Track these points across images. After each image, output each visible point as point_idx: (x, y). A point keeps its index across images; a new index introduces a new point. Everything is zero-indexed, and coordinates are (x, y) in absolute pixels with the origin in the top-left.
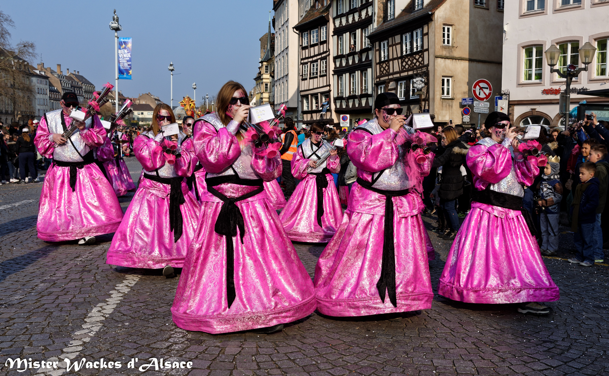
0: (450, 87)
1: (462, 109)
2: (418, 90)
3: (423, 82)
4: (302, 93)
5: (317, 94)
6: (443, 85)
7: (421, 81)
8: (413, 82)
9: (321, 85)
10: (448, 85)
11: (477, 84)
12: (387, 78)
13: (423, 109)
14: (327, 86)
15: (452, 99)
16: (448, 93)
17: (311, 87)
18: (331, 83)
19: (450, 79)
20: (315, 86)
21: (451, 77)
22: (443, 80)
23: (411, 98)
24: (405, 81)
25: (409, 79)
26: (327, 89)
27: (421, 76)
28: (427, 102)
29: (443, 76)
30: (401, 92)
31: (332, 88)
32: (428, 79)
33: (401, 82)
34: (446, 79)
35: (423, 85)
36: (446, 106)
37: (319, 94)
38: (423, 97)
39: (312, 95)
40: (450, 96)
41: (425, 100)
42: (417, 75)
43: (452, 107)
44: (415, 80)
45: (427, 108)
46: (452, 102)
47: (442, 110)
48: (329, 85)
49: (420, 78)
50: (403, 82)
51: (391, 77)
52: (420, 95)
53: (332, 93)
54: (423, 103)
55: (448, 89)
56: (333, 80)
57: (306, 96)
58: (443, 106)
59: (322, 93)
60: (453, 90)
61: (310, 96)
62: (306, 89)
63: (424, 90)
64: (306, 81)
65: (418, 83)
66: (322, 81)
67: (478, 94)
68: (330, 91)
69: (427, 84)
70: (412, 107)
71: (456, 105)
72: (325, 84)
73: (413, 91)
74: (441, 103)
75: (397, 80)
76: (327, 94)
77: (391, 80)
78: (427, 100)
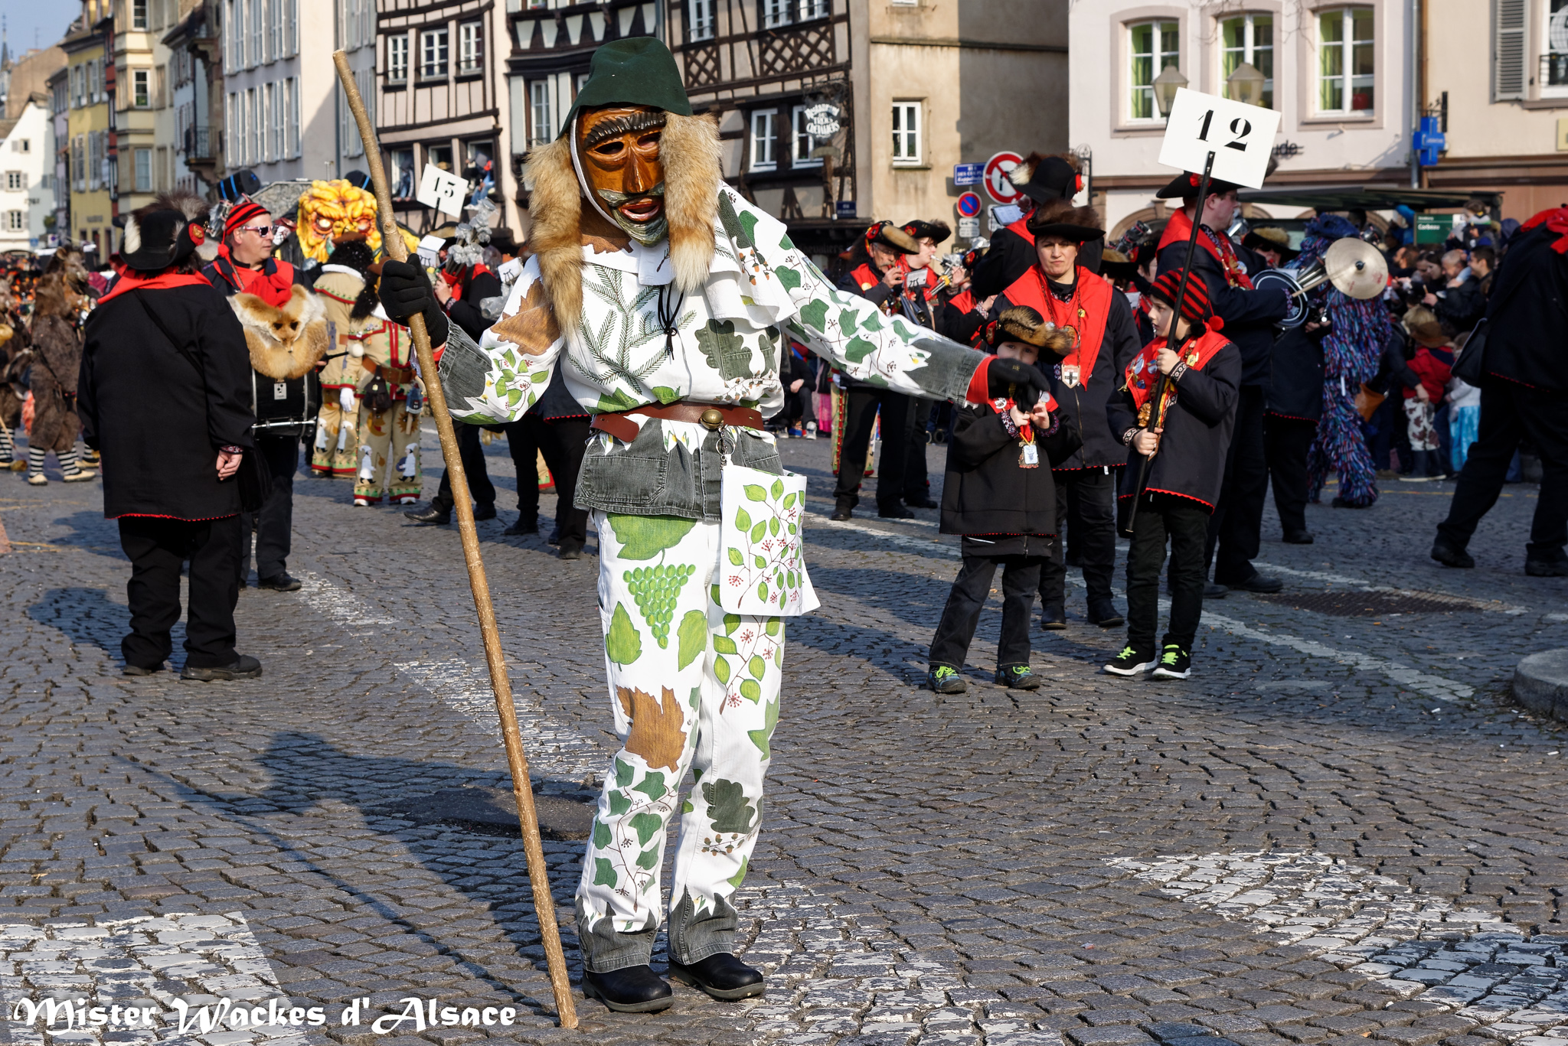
0: (918, 132)
1: (956, 200)
2: (818, 143)
3: (834, 118)
4: (387, 138)
5: (448, 140)
6: (896, 124)
7: (829, 114)
8: (802, 115)
9: (464, 111)
10: (911, 125)
11: (995, 164)
12: (711, 97)
13: (835, 199)
14: (484, 114)
15: (925, 169)
16: (912, 151)
17: (423, 117)
18: (502, 104)
19: (917, 106)
20: (440, 114)
21: (920, 100)
22: (896, 111)
23: (795, 166)
24: (775, 111)
25: (786, 104)
26: (486, 124)
27: (827, 99)
28: (848, 179)
29: (896, 100)
30: (761, 146)
31: (504, 121)
32: (850, 110)
33: (761, 113)
34: (903, 108)
35: (835, 126)
36: (907, 191)
37: (456, 143)
38: (835, 163)
39: (426, 144)
40: (918, 160)
41: (839, 173)
42: (814, 96)
43: (924, 192)
44: (809, 113)
45: (848, 196)
46: (924, 177)
47: (896, 202)
48: (495, 113)
49: (825, 107)
50: (769, 114)
51: (726, 95)
52: (827, 159)
53: (504, 140)
54: (836, 182)
55: (911, 139)
56: (509, 95)
57: (404, 149)
58: (896, 191)
59: (466, 139)
60: (926, 139)
61: (417, 148)
62: (401, 122)
63: (840, 144)
64: (401, 95)
65: (821, 121)
66: (467, 98)
67: (996, 187)
68: (496, 132)
69: (847, 122)
70: (801, 194)
71: (936, 184)
72: (478, 108)
73: (804, 142)
74: (892, 182)
75: (747, 107)
76: (487, 142)
77: (728, 105)
78: (847, 171)
